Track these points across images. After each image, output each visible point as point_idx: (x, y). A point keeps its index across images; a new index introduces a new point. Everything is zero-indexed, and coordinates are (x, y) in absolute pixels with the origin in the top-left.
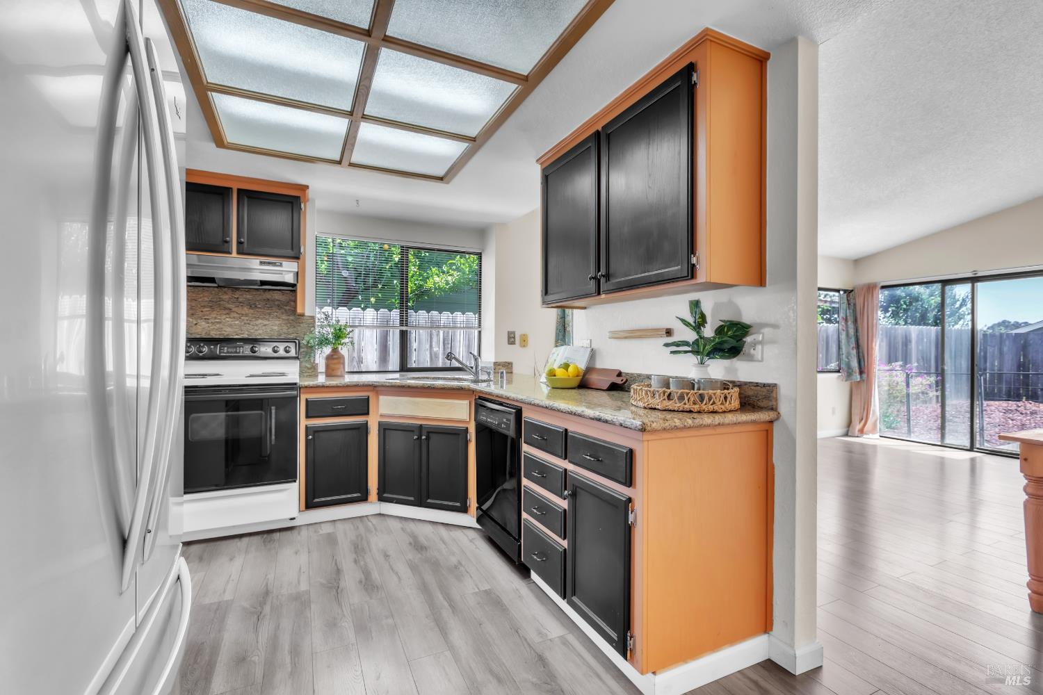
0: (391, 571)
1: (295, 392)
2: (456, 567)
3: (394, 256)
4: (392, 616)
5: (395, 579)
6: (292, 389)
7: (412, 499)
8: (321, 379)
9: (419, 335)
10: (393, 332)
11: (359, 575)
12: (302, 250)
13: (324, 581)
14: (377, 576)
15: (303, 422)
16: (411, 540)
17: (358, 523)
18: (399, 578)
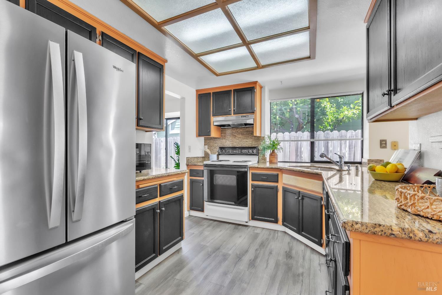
0: (266, 261)
1: (246, 169)
2: (298, 275)
3: (322, 104)
4: (249, 283)
5: (265, 266)
6: (245, 168)
7: (295, 229)
8: (268, 165)
9: (333, 144)
10: (318, 143)
11: (252, 257)
12: (255, 109)
13: (238, 254)
14: (259, 261)
15: (250, 182)
16: (288, 250)
17: (272, 233)
18: (267, 267)
